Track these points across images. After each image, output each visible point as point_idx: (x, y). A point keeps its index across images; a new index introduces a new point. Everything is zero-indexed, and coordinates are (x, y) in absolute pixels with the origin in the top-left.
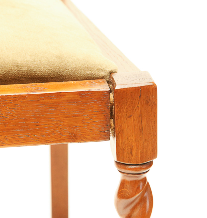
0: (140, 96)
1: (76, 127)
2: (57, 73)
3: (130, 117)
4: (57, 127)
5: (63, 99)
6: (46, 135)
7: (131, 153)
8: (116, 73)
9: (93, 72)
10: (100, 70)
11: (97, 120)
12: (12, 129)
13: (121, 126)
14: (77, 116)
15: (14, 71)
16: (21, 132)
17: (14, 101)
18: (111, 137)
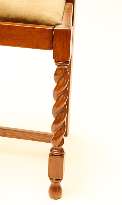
0: (64, 33)
1: (39, 42)
2: (35, 21)
3: (59, 41)
4: (31, 41)
5: (34, 30)
6: (27, 44)
7: (59, 56)
8: (60, 25)
9: (50, 23)
10: (53, 22)
11: (47, 41)
12: (15, 39)
13: (55, 45)
14: (40, 38)
15: (13, 17)
16: (18, 41)
17: (16, 28)
18: (53, 50)
